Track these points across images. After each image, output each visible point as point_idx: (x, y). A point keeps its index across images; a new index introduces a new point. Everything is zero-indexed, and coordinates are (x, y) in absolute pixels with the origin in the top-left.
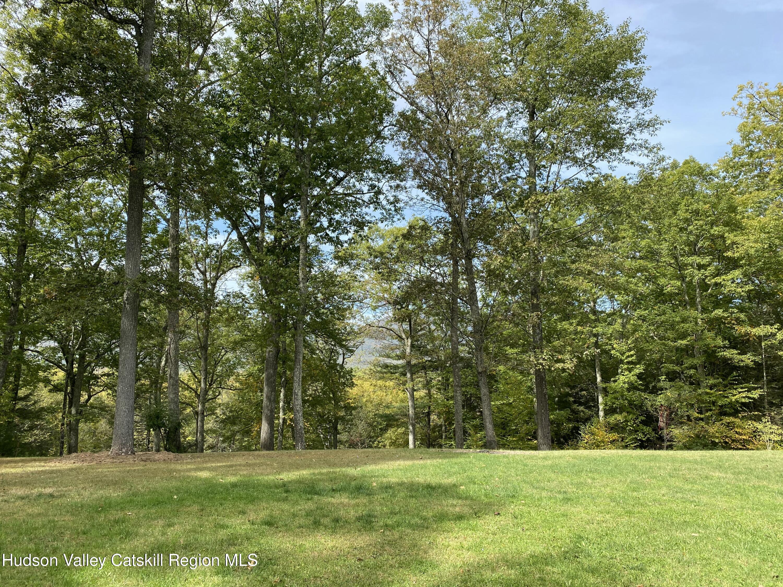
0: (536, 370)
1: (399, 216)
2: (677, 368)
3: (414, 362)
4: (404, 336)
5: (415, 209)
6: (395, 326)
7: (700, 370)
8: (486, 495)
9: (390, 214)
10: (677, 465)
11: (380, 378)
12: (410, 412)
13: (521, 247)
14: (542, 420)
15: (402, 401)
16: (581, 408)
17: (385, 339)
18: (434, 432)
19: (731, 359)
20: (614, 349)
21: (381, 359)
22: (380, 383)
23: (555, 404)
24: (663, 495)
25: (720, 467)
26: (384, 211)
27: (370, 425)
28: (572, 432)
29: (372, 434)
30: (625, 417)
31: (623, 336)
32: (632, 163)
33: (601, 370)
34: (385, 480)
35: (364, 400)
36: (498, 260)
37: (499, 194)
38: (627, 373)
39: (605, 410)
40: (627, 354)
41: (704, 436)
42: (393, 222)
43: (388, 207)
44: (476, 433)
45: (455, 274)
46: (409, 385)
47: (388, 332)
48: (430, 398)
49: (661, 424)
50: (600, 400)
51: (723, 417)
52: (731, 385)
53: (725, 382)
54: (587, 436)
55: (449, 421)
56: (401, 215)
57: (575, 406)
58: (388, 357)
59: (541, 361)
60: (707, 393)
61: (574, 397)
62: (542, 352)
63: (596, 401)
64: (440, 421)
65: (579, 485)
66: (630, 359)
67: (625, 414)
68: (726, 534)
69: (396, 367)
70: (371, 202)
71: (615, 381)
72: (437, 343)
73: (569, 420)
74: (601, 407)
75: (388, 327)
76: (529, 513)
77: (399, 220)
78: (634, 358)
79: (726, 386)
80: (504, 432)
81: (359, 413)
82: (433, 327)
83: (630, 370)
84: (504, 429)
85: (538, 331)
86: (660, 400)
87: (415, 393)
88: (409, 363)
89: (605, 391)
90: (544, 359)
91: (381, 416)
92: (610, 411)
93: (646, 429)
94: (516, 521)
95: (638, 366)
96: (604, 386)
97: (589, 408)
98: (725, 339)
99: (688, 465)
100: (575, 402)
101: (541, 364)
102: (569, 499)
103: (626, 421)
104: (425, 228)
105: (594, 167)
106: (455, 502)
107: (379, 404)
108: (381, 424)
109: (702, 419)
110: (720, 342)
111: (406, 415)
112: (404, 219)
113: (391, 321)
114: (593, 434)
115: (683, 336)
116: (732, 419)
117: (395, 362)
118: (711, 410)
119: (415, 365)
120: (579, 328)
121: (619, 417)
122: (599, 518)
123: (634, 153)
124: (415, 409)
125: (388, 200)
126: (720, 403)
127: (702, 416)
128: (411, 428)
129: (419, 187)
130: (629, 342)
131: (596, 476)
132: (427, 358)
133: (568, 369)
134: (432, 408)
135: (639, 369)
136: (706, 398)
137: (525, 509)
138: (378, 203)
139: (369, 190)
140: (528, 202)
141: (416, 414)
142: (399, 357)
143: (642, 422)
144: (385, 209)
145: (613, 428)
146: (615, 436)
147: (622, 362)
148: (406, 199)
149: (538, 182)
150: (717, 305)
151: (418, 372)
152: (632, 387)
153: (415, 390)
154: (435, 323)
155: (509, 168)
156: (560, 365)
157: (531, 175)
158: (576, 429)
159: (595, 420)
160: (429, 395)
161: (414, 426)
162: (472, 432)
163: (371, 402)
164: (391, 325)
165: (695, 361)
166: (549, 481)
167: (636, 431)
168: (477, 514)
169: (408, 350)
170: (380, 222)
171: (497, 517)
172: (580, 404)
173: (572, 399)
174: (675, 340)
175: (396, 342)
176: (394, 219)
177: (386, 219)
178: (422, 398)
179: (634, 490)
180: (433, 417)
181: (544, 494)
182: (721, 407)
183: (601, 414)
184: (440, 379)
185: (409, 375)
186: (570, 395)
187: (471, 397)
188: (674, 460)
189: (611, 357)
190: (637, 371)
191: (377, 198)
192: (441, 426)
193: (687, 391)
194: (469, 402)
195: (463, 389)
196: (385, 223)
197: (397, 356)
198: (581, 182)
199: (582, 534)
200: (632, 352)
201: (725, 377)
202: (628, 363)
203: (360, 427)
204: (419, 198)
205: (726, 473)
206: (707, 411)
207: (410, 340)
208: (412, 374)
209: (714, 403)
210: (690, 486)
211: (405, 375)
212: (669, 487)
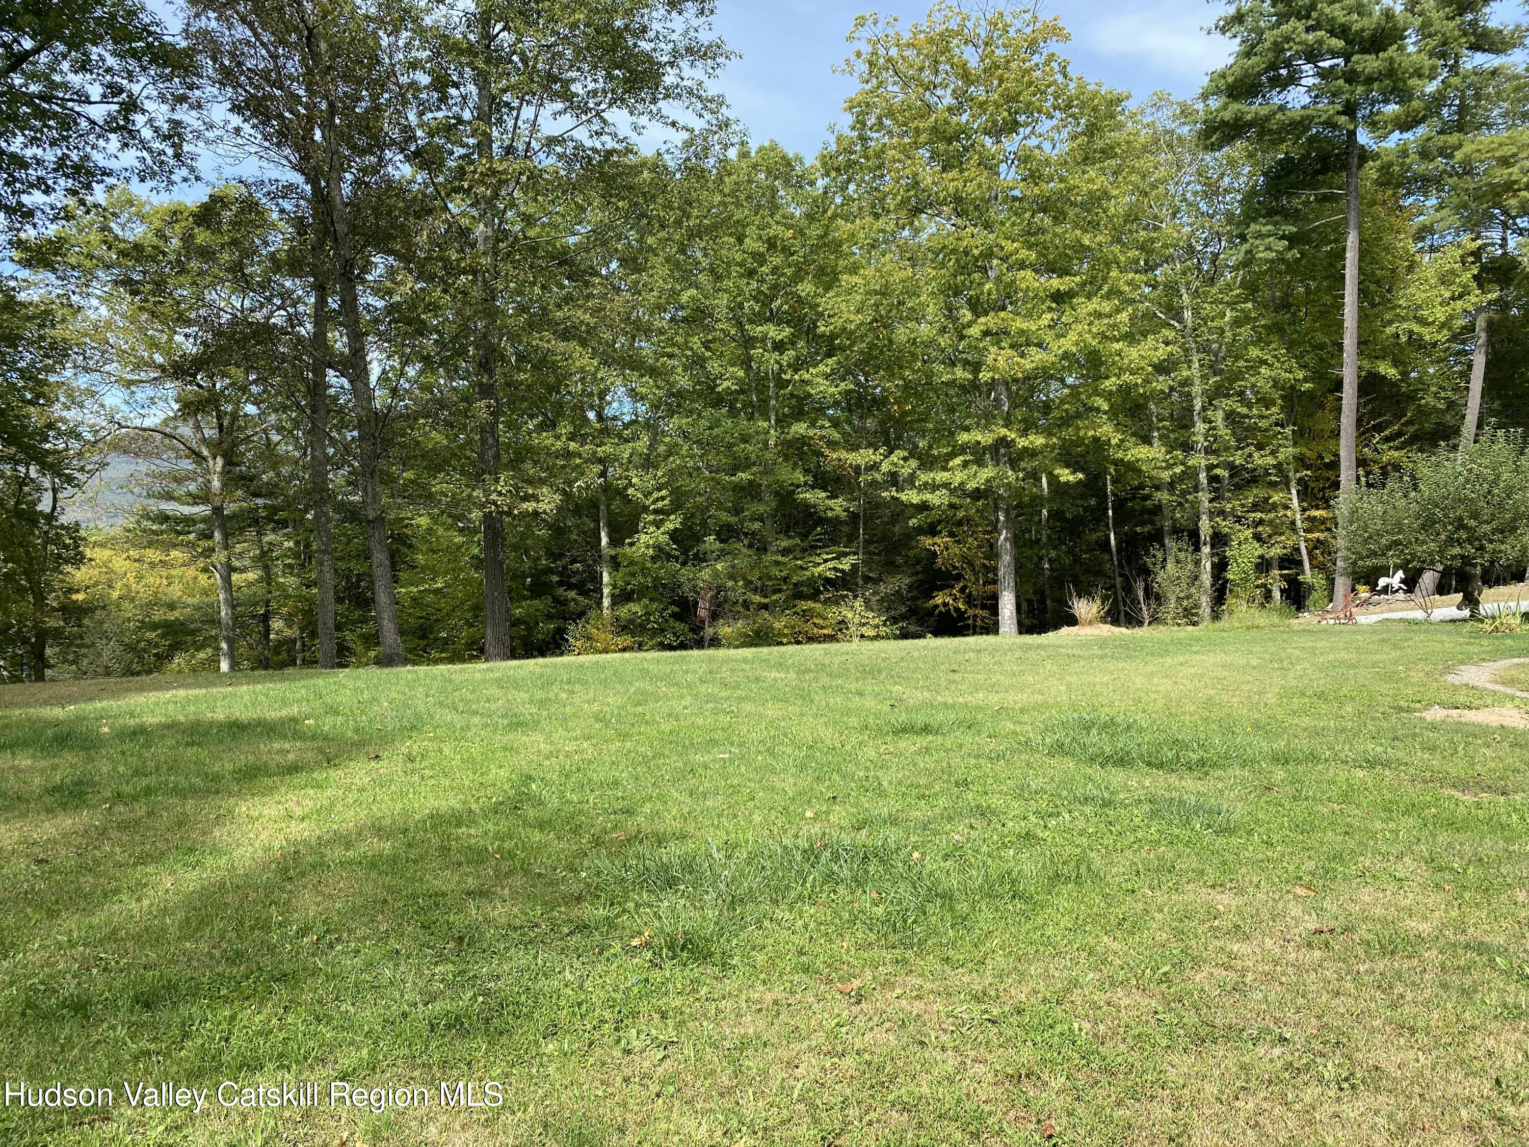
0: (485, 515)
1: (184, 172)
2: (733, 520)
3: (230, 508)
4: (205, 452)
5: (219, 151)
6: (186, 430)
7: (768, 523)
8: (357, 730)
9: (162, 162)
10: (714, 667)
11: (150, 545)
12: (223, 614)
13: (458, 260)
14: (493, 611)
15: (205, 592)
16: (572, 594)
17: (158, 456)
18: (279, 653)
19: (815, 506)
20: (631, 484)
21: (151, 501)
22: (153, 555)
23: (525, 588)
24: (685, 708)
25: (780, 665)
26: (145, 154)
27: (131, 648)
28: (553, 637)
29: (136, 667)
30: (646, 607)
31: (648, 463)
32: (673, 124)
33: (609, 525)
34: (132, 722)
35: (115, 594)
36: (410, 285)
37: (417, 154)
38: (652, 529)
39: (613, 596)
40: (655, 495)
41: (766, 634)
42: (171, 183)
43: (157, 145)
44: (368, 649)
45: (322, 318)
46: (220, 557)
47: (167, 441)
48: (269, 584)
49: (702, 613)
50: (606, 578)
51: (796, 602)
52: (812, 549)
53: (805, 544)
54: (578, 644)
55: (311, 629)
56: (192, 170)
57: (560, 591)
58: (169, 497)
59: (494, 497)
60: (777, 563)
61: (560, 574)
62: (497, 480)
63: (597, 579)
64: (292, 633)
65: (542, 703)
66: (660, 504)
67: (645, 601)
68: (771, 752)
69: (188, 521)
70: (111, 126)
71: (632, 544)
72: (285, 470)
73: (549, 617)
74: (606, 591)
75: (168, 430)
76: (440, 751)
77: (185, 180)
78: (666, 502)
79: (804, 550)
80: (424, 643)
81: (102, 623)
82: (276, 438)
83: (658, 524)
84: (424, 637)
85: (490, 440)
86: (705, 574)
87: (235, 577)
88: (218, 510)
89: (615, 563)
90: (500, 494)
91: (154, 626)
92: (621, 598)
93: (680, 626)
94: (409, 765)
95: (672, 517)
96: (613, 553)
97: (585, 593)
98: (807, 471)
99: (731, 665)
100: (560, 584)
101: (495, 503)
102: (519, 724)
103: (647, 614)
104: (250, 206)
105: (604, 121)
106: (287, 746)
107: (151, 604)
108: (156, 646)
109: (765, 607)
110: (800, 477)
111: (214, 622)
112: (198, 179)
113: (175, 418)
114: (589, 639)
115: (746, 464)
116: (810, 604)
117: (187, 510)
118: (780, 591)
119: (234, 516)
120: (573, 446)
121: (636, 608)
122: (571, 747)
123: (676, 103)
124: (233, 607)
125: (156, 130)
126: (795, 579)
127: (766, 601)
128: (224, 646)
129: (236, 108)
130: (659, 474)
131: (578, 687)
132: (260, 501)
133: (545, 512)
134: (273, 604)
135: (673, 522)
136: (775, 572)
137: (435, 745)
138: (130, 132)
139: (104, 96)
140: (475, 172)
141: (235, 618)
142: (196, 499)
143: (674, 615)
144: (150, 150)
145: (624, 627)
146: (628, 640)
147: (645, 509)
148: (197, 124)
149: (495, 134)
150: (798, 414)
151: (242, 530)
152: (661, 553)
153: (235, 570)
154: (280, 429)
155: (440, 100)
156: (530, 506)
157: (483, 116)
158: (561, 631)
159: (592, 614)
160: (268, 578)
161: (231, 641)
162: (359, 648)
163: (133, 600)
164: (176, 428)
165: (762, 508)
166: (488, 701)
167: (663, 631)
168: (330, 761)
169: (216, 484)
170: (135, 179)
171: (373, 764)
172: (570, 587)
173: (555, 578)
174: (733, 472)
175: (187, 465)
176: (174, 177)
177: (153, 175)
178: (250, 584)
179: (639, 704)
180: (277, 624)
181: (476, 720)
182: (796, 585)
183: (606, 602)
184: (291, 544)
185: (217, 535)
186: (552, 571)
187: (359, 581)
188: (711, 660)
189: (627, 500)
190: (671, 526)
191: (126, 119)
192: (294, 641)
193: (744, 556)
194: (354, 591)
195: (341, 565)
196: (150, 184)
197: (190, 494)
198: (579, 147)
199: (533, 773)
200: (664, 493)
201: (804, 536)
202: (656, 512)
203: (106, 654)
204: (230, 127)
205: (788, 672)
206: (775, 592)
207: (220, 461)
208: (226, 536)
209: (785, 580)
210: (728, 693)
211: (210, 537)
212: (696, 696)
